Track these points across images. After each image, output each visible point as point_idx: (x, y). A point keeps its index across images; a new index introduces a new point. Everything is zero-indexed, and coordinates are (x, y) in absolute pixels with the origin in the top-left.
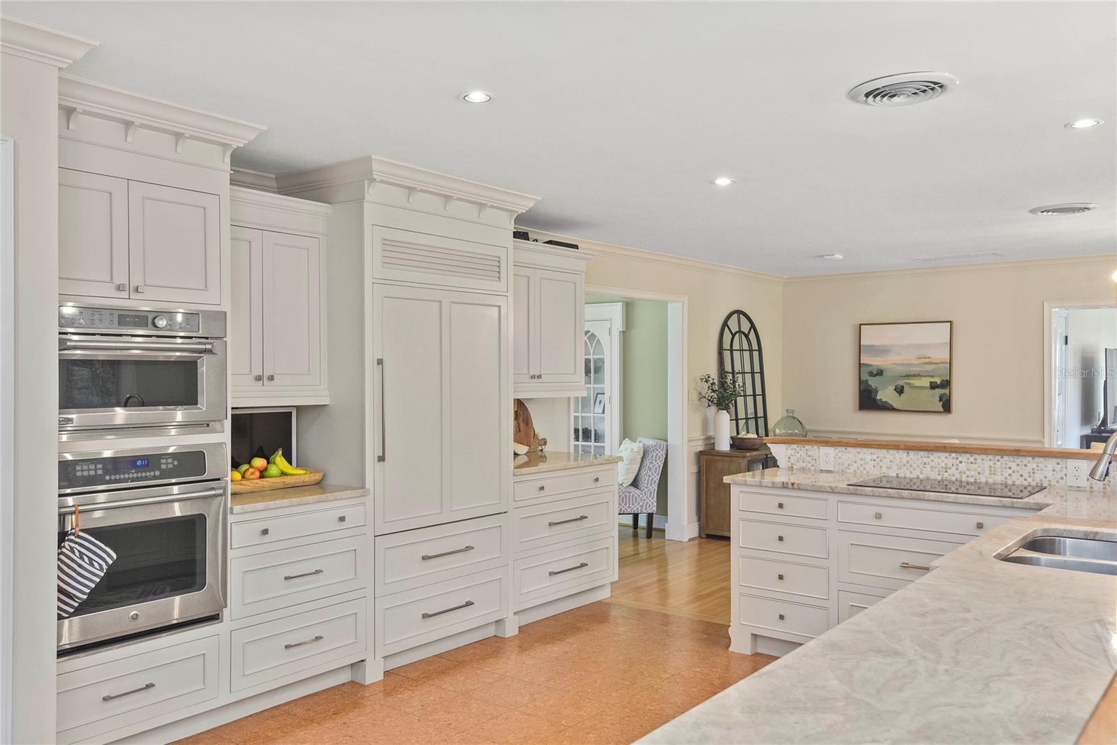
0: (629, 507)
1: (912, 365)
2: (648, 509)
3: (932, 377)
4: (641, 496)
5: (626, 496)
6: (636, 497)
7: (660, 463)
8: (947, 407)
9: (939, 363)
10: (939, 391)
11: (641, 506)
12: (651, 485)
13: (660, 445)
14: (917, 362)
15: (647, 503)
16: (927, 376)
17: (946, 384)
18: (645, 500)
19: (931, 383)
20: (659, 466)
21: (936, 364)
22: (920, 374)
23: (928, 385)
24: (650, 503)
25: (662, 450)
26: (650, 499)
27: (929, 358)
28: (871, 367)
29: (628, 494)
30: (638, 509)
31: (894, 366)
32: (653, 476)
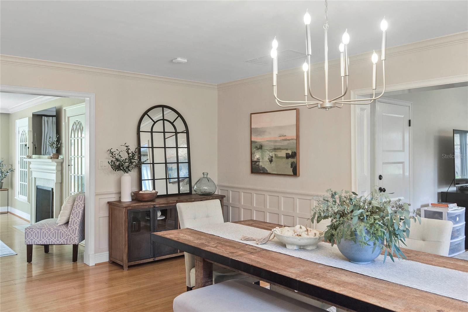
0: (58, 240)
1: (276, 141)
2: (72, 242)
3: (287, 149)
4: (66, 232)
5: (55, 232)
6: (63, 233)
7: (79, 210)
8: (295, 172)
9: (290, 140)
10: (291, 160)
11: (66, 240)
12: (73, 225)
13: (80, 197)
14: (279, 139)
15: (71, 237)
16: (284, 149)
17: (294, 155)
18: (69, 235)
19: (286, 154)
20: (79, 212)
21: (289, 140)
22: (281, 148)
23: (285, 156)
24: (73, 237)
25: (81, 201)
26: (73, 234)
27: (285, 136)
28: (256, 143)
29: (57, 231)
30: (64, 241)
31: (268, 142)
32: (75, 219)
